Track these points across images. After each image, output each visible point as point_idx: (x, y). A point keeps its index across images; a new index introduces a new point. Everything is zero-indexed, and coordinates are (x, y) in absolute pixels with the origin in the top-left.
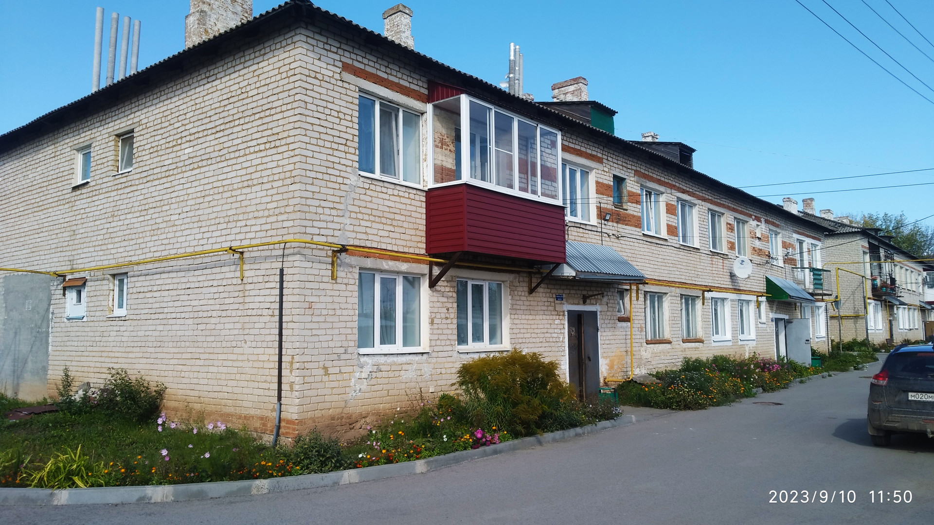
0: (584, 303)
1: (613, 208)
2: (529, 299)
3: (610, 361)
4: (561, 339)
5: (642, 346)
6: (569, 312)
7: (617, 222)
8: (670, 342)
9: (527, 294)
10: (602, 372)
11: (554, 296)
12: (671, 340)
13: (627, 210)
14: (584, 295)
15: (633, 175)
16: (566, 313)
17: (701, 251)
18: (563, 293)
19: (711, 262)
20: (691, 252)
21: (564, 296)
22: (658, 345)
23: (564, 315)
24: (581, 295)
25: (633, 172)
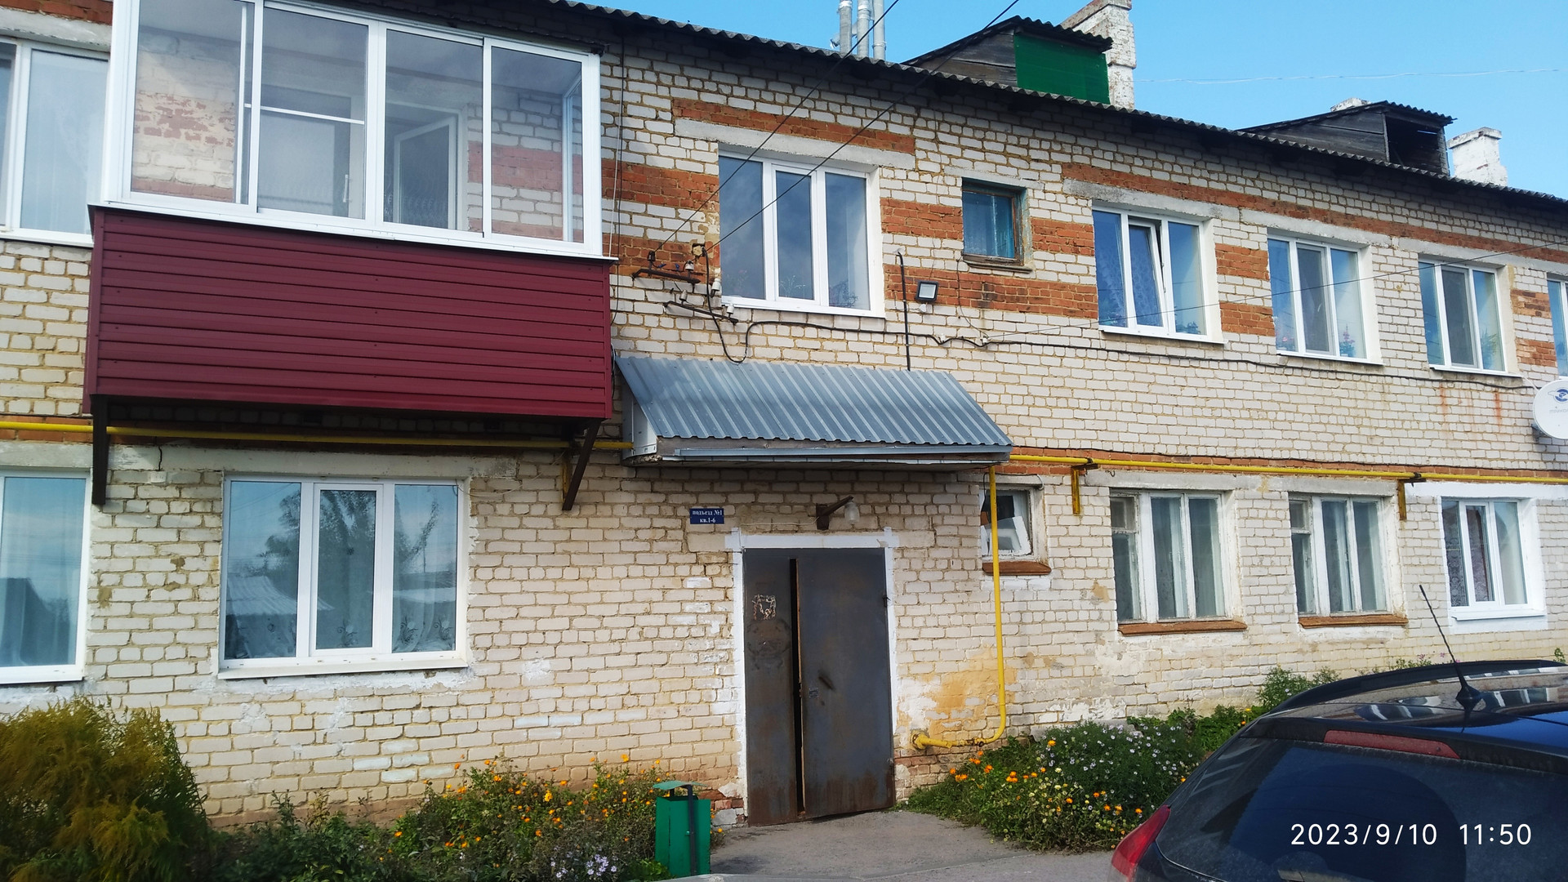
0: (823, 526)
1: (963, 267)
2: (563, 522)
3: (946, 685)
4: (714, 630)
5: (1099, 640)
6: (750, 556)
7: (982, 306)
8: (1240, 628)
9: (555, 510)
10: (905, 719)
11: (683, 512)
12: (1246, 620)
13: (1028, 271)
14: (819, 507)
15: (1058, 178)
16: (738, 559)
17: (1388, 371)
18: (727, 503)
19: (1438, 401)
20: (1340, 376)
21: (729, 510)
22: (1180, 636)
23: (727, 563)
24: (806, 506)
25: (1057, 168)
